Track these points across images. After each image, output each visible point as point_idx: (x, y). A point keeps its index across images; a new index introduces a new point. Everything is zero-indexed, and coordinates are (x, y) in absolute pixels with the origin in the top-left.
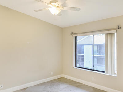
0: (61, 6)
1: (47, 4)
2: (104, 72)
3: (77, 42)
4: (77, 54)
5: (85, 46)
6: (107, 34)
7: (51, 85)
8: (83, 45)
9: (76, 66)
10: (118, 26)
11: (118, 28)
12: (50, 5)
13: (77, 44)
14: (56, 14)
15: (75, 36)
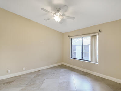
0: (62, 15)
1: (52, 14)
2: (90, 61)
3: (72, 44)
4: (72, 51)
5: (77, 46)
6: (92, 36)
7: (55, 69)
8: (76, 46)
9: (71, 58)
10: (100, 31)
11: (100, 32)
12: (55, 15)
13: (72, 45)
14: (59, 21)
15: (71, 38)
